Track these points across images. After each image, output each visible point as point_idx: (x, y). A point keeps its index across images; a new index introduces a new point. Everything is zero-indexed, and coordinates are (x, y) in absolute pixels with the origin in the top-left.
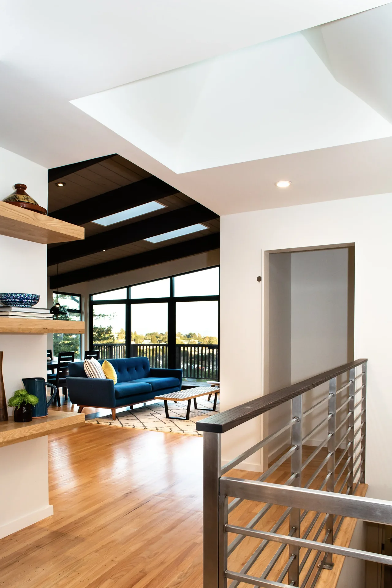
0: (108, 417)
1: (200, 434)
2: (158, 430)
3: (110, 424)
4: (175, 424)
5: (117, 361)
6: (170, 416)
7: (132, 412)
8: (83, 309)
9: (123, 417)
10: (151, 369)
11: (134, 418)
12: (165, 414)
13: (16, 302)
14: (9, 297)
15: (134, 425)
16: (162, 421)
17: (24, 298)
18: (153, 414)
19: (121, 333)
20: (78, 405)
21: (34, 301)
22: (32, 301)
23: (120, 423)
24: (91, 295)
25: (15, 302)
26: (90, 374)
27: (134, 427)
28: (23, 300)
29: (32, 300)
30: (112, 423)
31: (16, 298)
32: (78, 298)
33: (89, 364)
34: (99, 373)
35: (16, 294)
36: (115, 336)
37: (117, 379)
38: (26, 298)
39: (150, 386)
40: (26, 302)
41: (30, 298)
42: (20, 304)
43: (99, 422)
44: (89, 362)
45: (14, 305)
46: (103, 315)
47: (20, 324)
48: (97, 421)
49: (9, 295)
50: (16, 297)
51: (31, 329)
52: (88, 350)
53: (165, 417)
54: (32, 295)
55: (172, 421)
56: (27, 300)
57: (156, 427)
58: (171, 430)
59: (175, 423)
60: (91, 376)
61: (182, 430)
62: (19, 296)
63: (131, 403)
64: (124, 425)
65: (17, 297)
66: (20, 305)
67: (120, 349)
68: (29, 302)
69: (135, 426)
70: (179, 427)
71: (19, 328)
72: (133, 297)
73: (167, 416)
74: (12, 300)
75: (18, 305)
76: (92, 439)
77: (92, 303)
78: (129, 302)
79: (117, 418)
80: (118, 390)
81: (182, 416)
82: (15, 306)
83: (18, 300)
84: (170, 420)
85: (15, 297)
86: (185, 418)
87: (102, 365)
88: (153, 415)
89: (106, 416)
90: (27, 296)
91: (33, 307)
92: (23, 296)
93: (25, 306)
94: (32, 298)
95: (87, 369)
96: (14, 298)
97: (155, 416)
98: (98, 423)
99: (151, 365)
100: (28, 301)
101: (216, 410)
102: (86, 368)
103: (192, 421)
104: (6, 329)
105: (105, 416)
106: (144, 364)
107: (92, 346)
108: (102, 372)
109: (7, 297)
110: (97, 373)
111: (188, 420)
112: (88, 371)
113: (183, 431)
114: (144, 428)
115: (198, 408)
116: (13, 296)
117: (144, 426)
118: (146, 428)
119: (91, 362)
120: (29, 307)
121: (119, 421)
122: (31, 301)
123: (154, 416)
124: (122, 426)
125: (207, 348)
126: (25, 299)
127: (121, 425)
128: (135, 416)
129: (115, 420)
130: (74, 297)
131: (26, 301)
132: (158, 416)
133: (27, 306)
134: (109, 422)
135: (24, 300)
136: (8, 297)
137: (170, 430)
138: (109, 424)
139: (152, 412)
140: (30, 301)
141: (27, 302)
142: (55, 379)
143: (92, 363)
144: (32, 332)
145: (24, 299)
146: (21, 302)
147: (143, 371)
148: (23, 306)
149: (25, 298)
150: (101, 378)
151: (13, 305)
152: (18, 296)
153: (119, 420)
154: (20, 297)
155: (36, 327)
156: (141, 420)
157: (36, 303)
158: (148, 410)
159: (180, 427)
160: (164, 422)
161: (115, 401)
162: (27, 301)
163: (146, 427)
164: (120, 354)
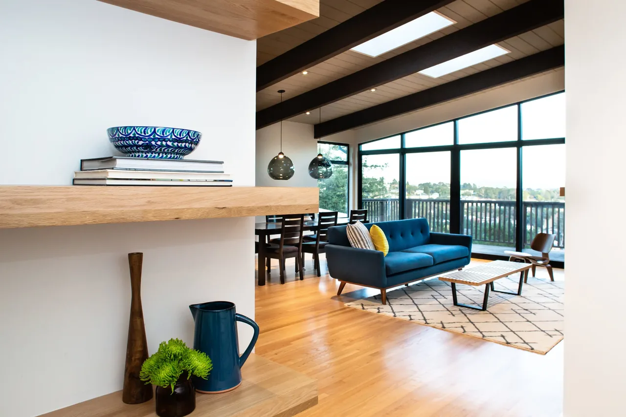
0: (375, 298)
1: (509, 342)
2: (444, 328)
3: (379, 312)
4: (468, 319)
5: (389, 223)
6: (459, 301)
7: (407, 292)
8: (351, 161)
9: (396, 300)
10: (431, 234)
11: (410, 301)
12: (452, 297)
13: (138, 146)
14: (121, 135)
15: (410, 316)
16: (448, 310)
17: (152, 137)
18: (436, 297)
19: (393, 183)
20: (339, 280)
21: (180, 145)
22: (176, 144)
23: (391, 311)
24: (360, 145)
25: (135, 148)
26: (354, 243)
27: (411, 319)
28: (150, 142)
29: (174, 141)
30: (381, 310)
31: (135, 138)
32: (345, 148)
33: (353, 229)
34: (365, 242)
35: (134, 127)
36: (388, 186)
37: (388, 248)
38: (157, 136)
39: (431, 258)
40: (160, 146)
41: (169, 137)
42: (148, 152)
43: (365, 307)
44: (353, 227)
45: (137, 155)
46: (376, 166)
47: (146, 200)
48: (362, 305)
49: (121, 132)
50: (134, 134)
51: (182, 211)
52: (356, 209)
53: (453, 303)
54: (173, 129)
55: (463, 311)
56: (162, 141)
57: (442, 323)
58: (464, 330)
59: (468, 315)
60: (355, 245)
61: (479, 331)
62: (141, 133)
63: (406, 282)
64: (397, 314)
65: (137, 135)
66: (149, 155)
67: (393, 205)
68: (168, 146)
69: (412, 317)
70: (474, 325)
71: (145, 211)
72: (407, 145)
73: (455, 303)
74: (127, 142)
75: (145, 155)
76: (353, 338)
77: (361, 154)
78: (403, 152)
79: (388, 301)
80: (390, 265)
81: (475, 303)
82: (139, 156)
83: (141, 143)
84: (460, 310)
85: (131, 135)
86: (481, 308)
87: (369, 230)
88: (434, 298)
89: (374, 296)
90: (159, 134)
91: (186, 157)
92: (150, 133)
93: (161, 155)
94: (173, 137)
95: (351, 237)
96: (130, 138)
97: (438, 300)
98: (363, 309)
99: (432, 229)
100: (164, 143)
101: (522, 294)
102: (350, 235)
103: (492, 314)
104: (105, 216)
105: (372, 296)
106: (422, 225)
107: (360, 203)
108: (368, 239)
109: (117, 136)
110: (363, 242)
111: (485, 312)
112: (351, 238)
113: (481, 332)
114: (424, 322)
115: (495, 290)
116: (128, 133)
117: (425, 319)
118: (428, 324)
119: (355, 227)
120: (174, 158)
121: (391, 307)
122: (172, 144)
123: (436, 299)
124: (395, 316)
125: (497, 204)
126: (157, 140)
127: (393, 315)
128: (412, 299)
129: (385, 304)
130: (341, 146)
131: (159, 143)
132: (442, 300)
133: (165, 156)
134: (377, 307)
135: (153, 143)
136: (119, 135)
137: (462, 330)
138: (377, 311)
139: (434, 293)
140: (170, 143)
141: (162, 146)
142: (314, 243)
143: (356, 229)
144: (182, 219)
145: (153, 140)
146: (148, 148)
147: (421, 237)
148: (157, 155)
149: (154, 136)
150: (369, 249)
151: (133, 154)
152: (139, 133)
153: (390, 305)
154: (143, 134)
155: (196, 205)
156: (419, 306)
157: (191, 149)
158: (428, 289)
159: (476, 324)
160: (452, 313)
161: (385, 280)
162: (162, 144)
163: (428, 321)
164: (392, 215)
